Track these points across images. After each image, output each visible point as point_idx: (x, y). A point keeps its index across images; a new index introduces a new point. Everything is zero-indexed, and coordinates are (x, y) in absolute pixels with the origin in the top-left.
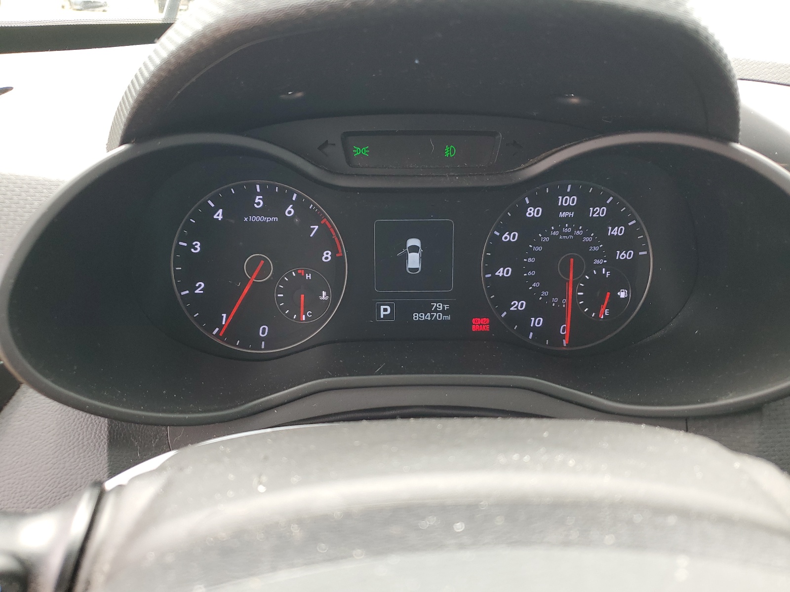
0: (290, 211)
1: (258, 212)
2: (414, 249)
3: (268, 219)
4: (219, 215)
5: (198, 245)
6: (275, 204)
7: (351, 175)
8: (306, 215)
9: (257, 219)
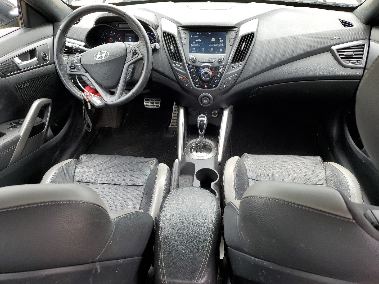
0: (115, 33)
1: (111, 33)
2: (130, 38)
3: (112, 34)
4: (106, 34)
5: (104, 37)
6: (113, 33)
7: (119, 28)
8: (117, 34)
9: (111, 34)
